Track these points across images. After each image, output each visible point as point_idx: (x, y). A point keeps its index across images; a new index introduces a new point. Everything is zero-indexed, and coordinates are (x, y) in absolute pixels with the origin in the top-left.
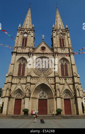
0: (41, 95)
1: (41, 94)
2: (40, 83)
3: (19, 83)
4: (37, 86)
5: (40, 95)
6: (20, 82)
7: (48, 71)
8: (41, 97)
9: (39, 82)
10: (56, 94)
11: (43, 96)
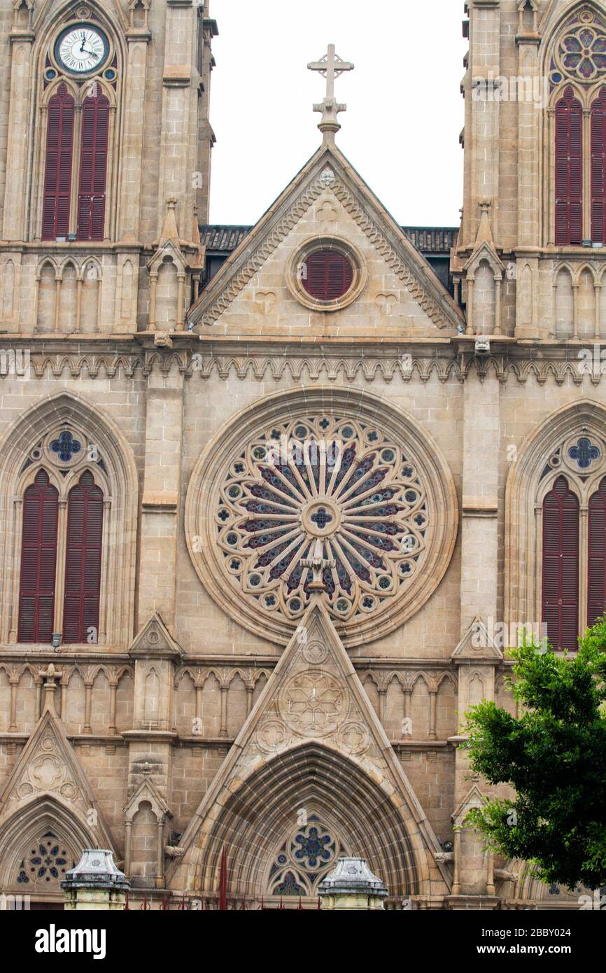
0: (293, 866)
1: (290, 855)
2: (276, 744)
3: (40, 735)
4: (245, 775)
5: (285, 870)
6: (48, 724)
7: (385, 583)
8: (289, 886)
9: (273, 734)
10: (450, 864)
11: (312, 877)
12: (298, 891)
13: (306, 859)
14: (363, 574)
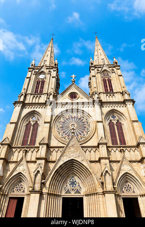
0: (69, 187)
7: (84, 135)
8: (68, 191)
11: (73, 190)
12: (70, 193)
13: (71, 186)
14: (80, 134)
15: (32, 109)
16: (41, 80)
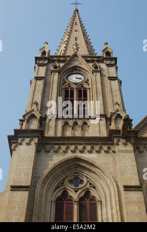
15: (70, 155)
16: (74, 86)
